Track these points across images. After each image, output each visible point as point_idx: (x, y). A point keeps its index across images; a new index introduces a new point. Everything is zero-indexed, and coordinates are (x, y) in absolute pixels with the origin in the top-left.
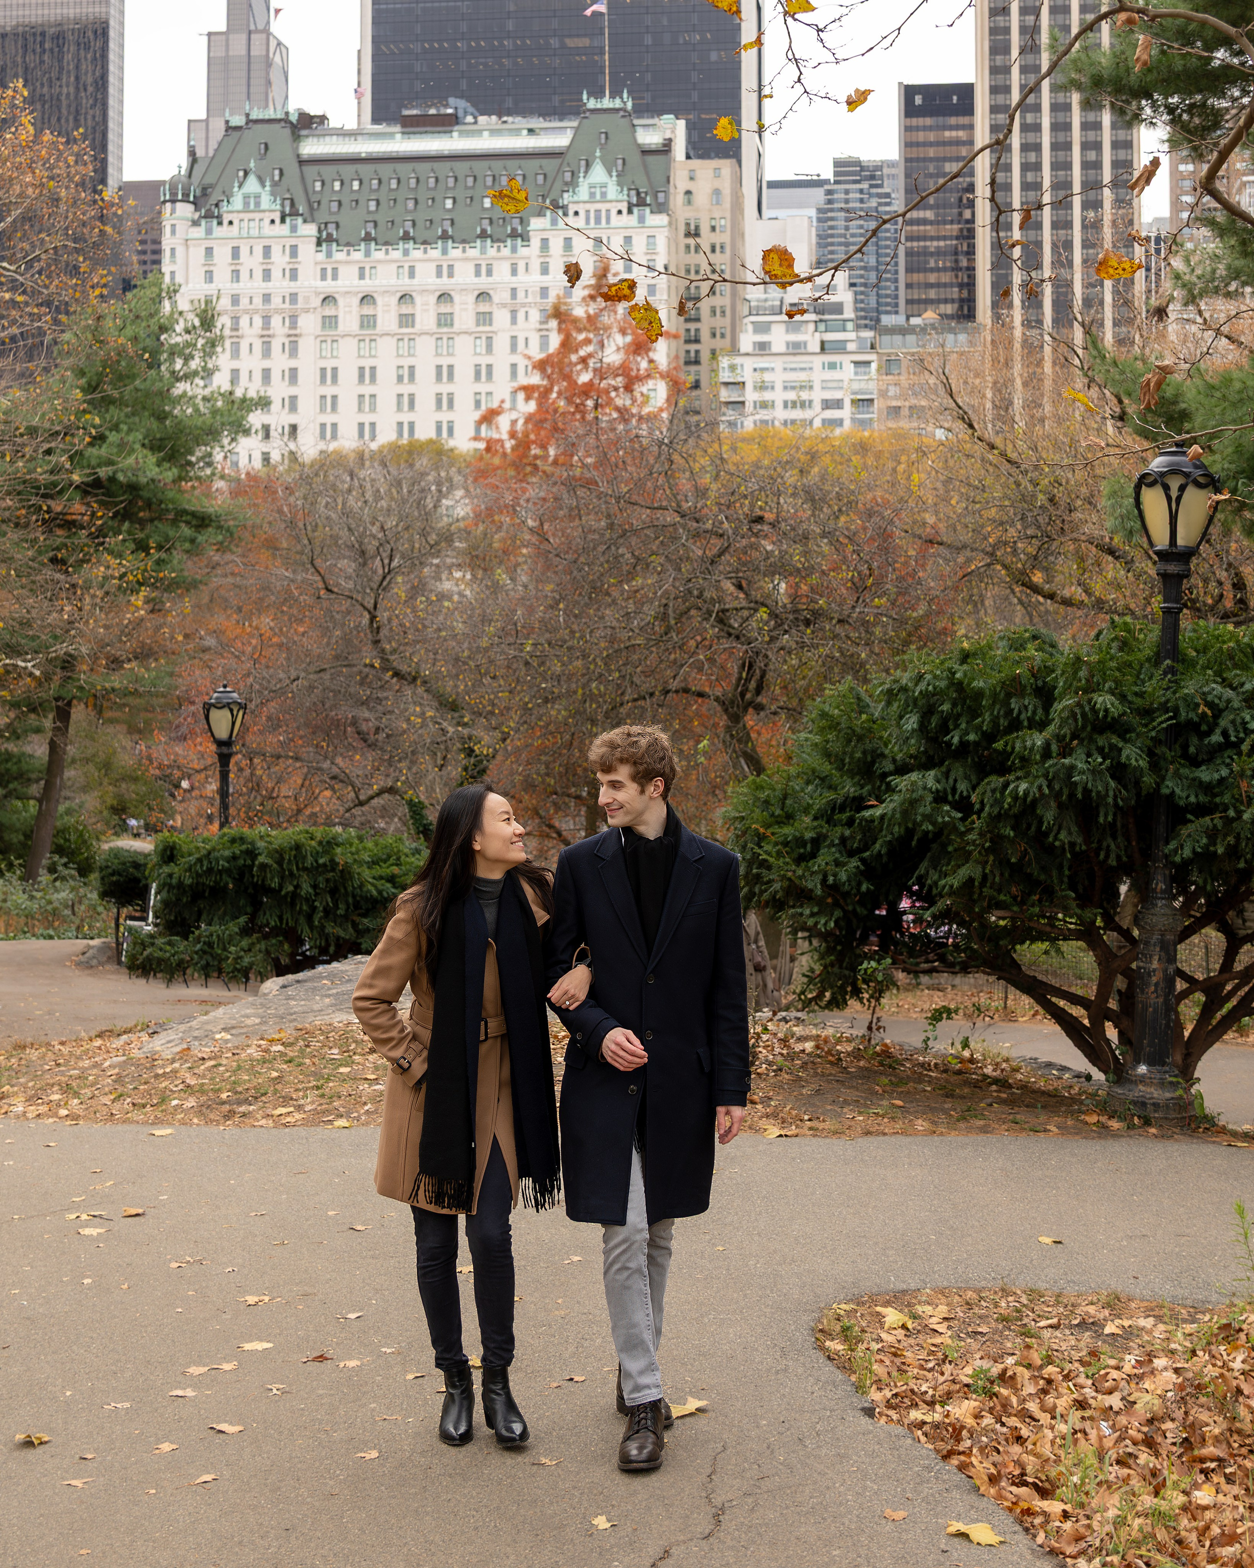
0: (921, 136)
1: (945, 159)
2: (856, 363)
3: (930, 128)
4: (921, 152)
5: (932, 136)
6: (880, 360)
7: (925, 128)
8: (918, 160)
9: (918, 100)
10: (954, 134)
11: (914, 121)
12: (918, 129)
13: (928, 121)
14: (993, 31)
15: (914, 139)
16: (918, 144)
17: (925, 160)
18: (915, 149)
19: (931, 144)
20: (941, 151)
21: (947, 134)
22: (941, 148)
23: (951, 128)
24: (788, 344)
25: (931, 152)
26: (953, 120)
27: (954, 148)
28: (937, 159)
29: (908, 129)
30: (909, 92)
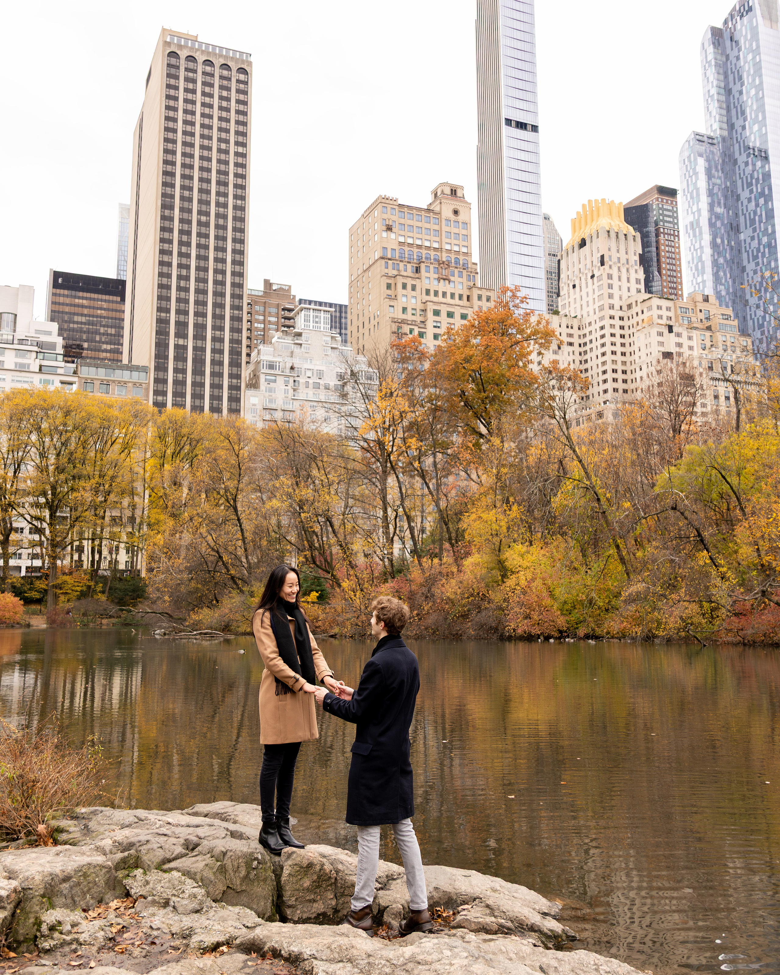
0: (62, 300)
1: (74, 314)
2: (62, 383)
3: (67, 296)
4: (61, 308)
5: (68, 301)
6: (80, 382)
7: (64, 296)
8: (59, 312)
9: (60, 280)
10: (81, 301)
11: (58, 291)
12: (60, 295)
13: (66, 292)
14: (164, 195)
15: (57, 301)
16: (59, 304)
17: (63, 312)
18: (57, 306)
19: (67, 305)
20: (73, 310)
21: (77, 301)
22: (73, 308)
23: (79, 298)
24: (16, 364)
25: (67, 309)
26: (81, 294)
27: (80, 309)
28: (70, 313)
29: (54, 294)
30: (57, 275)
